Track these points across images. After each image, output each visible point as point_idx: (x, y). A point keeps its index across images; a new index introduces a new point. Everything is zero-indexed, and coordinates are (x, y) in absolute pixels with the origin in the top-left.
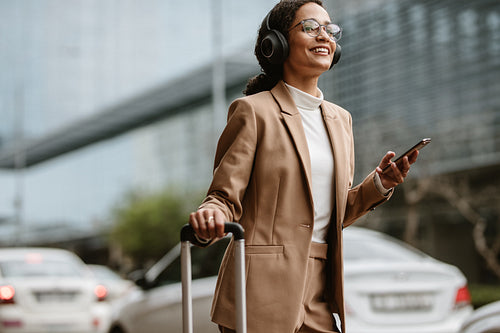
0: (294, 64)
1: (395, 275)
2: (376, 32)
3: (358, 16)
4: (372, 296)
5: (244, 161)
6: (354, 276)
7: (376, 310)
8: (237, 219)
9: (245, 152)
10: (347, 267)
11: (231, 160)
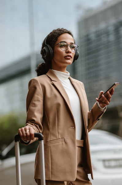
0: (56, 62)
1: (114, 151)
2: (104, 39)
3: (96, 32)
4: (104, 161)
5: (39, 105)
6: (95, 152)
7: (106, 167)
8: (41, 131)
9: (38, 101)
10: (92, 148)
11: (34, 105)
